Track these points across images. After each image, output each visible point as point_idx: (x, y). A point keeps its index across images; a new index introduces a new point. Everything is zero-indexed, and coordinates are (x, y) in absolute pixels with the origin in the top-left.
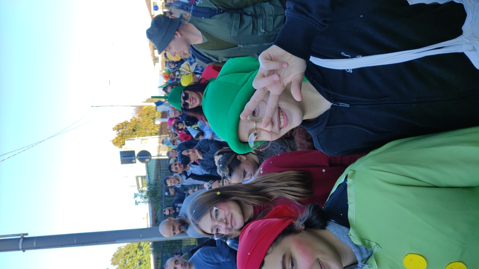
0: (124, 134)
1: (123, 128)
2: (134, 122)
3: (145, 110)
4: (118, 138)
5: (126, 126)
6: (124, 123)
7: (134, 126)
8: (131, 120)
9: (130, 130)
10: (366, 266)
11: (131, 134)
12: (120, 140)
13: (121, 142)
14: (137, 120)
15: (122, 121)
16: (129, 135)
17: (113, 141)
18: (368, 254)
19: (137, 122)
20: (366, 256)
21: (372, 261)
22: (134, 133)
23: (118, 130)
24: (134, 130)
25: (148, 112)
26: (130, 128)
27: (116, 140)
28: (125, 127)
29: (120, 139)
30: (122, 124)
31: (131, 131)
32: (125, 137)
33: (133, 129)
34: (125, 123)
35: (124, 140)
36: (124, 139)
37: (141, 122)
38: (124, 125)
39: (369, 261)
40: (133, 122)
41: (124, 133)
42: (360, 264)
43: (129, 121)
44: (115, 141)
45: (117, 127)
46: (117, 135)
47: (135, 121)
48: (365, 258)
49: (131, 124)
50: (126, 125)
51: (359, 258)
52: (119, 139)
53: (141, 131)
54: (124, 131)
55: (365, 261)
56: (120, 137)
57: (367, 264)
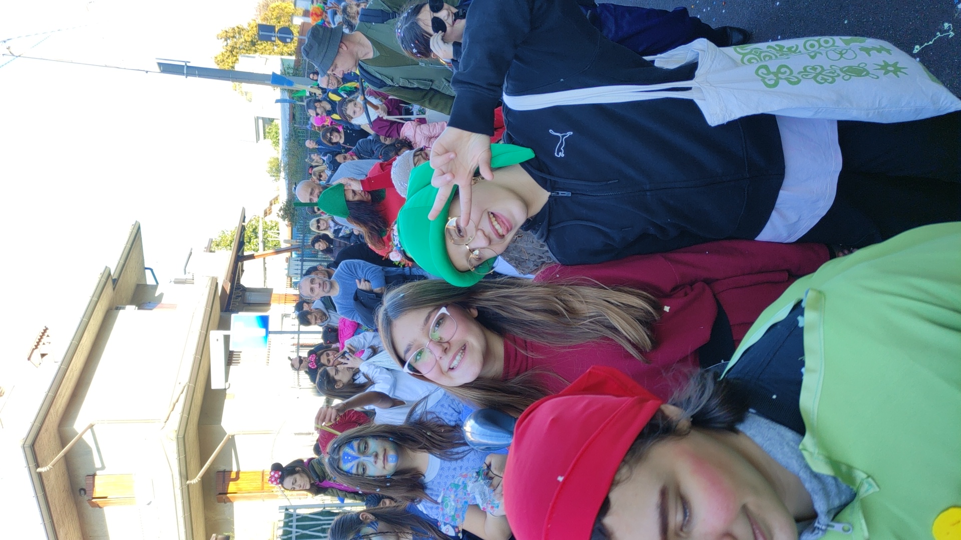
0: (235, 48)
1: (234, 37)
4: (226, 53)
5: (239, 33)
6: (236, 28)
7: (253, 36)
8: (249, 25)
10: (838, 527)
11: (247, 50)
12: (227, 58)
13: (230, 61)
15: (234, 25)
16: (244, 51)
17: (216, 58)
18: (840, 499)
20: (837, 503)
21: (855, 516)
22: (254, 48)
23: (226, 40)
24: (253, 44)
25: (278, 13)
26: (246, 38)
27: (221, 57)
28: (237, 36)
29: (229, 56)
31: (248, 44)
32: (237, 53)
33: (252, 41)
34: (238, 28)
35: (235, 58)
36: (236, 56)
38: (237, 31)
39: (846, 514)
40: (252, 28)
41: (235, 46)
42: (823, 520)
43: (245, 26)
44: (219, 59)
45: (225, 34)
46: (224, 48)
48: (833, 507)
49: (248, 32)
50: (240, 31)
51: (820, 506)
52: (226, 56)
53: (265, 47)
54: (236, 43)
55: (836, 514)
56: (228, 52)
57: (838, 522)
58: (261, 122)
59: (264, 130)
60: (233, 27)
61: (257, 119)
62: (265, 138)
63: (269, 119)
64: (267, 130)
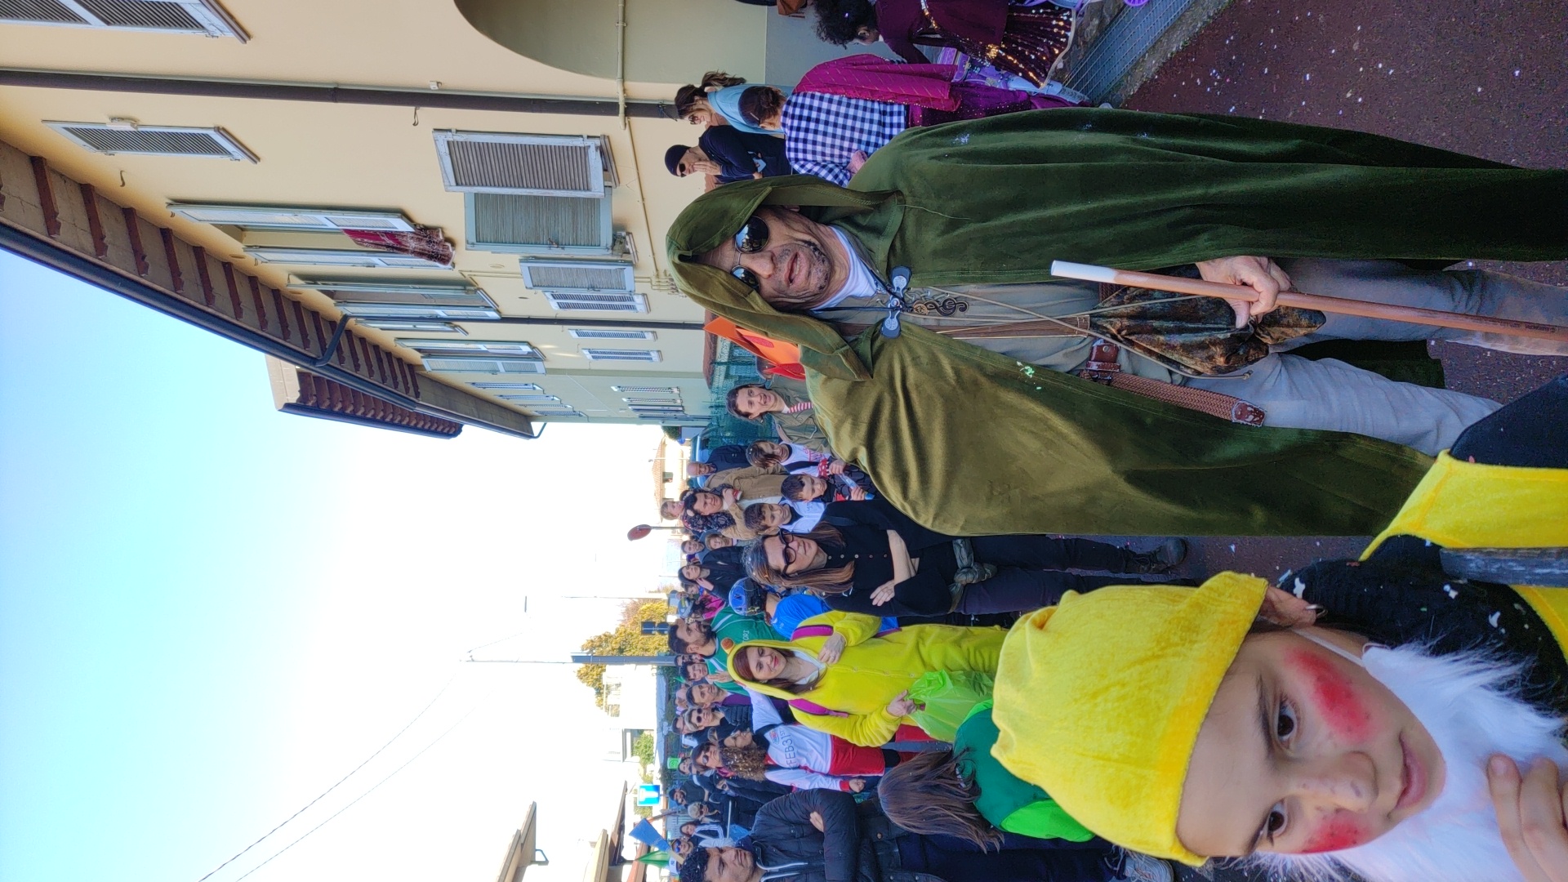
1: (600, 646)
2: (623, 635)
3: (645, 611)
5: (606, 641)
6: (603, 637)
7: (621, 643)
8: (617, 630)
9: (613, 649)
12: (592, 670)
13: (595, 673)
14: (629, 631)
15: (600, 633)
17: (579, 671)
19: (628, 635)
23: (591, 649)
24: (621, 651)
25: (649, 615)
26: (614, 645)
27: (585, 669)
28: (604, 644)
29: (593, 668)
30: (600, 637)
31: (615, 652)
33: (620, 648)
34: (605, 635)
35: (600, 669)
36: (602, 667)
37: (635, 636)
40: (620, 634)
43: (613, 632)
44: (582, 672)
45: (590, 643)
47: (625, 632)
49: (616, 638)
54: (602, 652)
58: (629, 735)
59: (632, 745)
60: (599, 635)
61: (625, 732)
62: (632, 755)
63: (638, 730)
64: (635, 745)
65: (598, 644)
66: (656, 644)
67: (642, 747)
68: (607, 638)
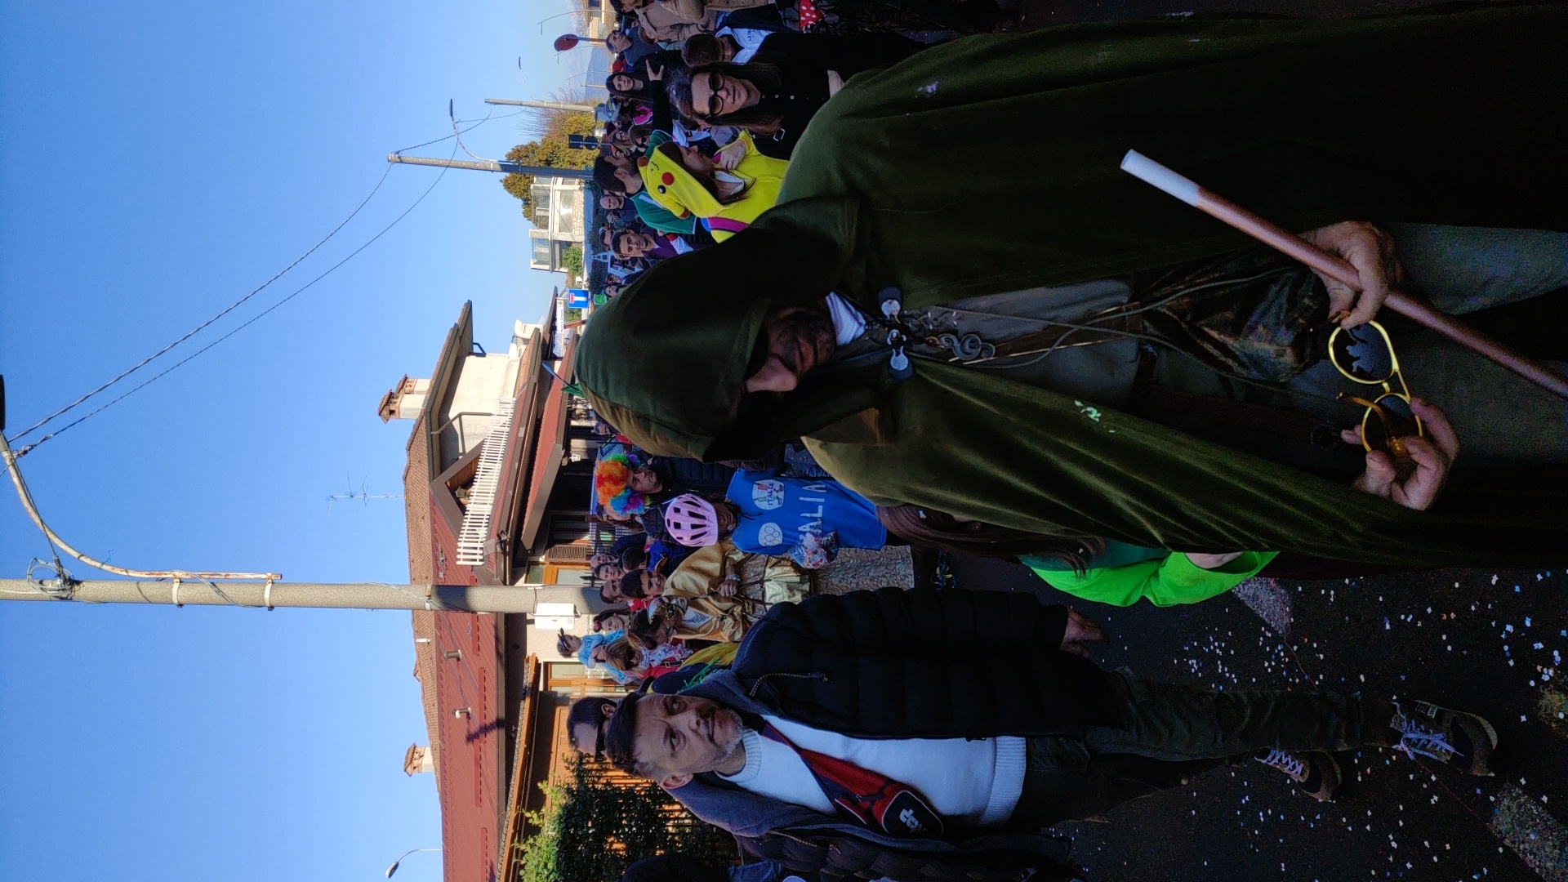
2: (550, 146)
3: (572, 123)
19: (555, 147)
25: (576, 128)
28: (531, 155)
30: (526, 147)
32: (531, 174)
33: (547, 160)
37: (562, 148)
40: (547, 146)
44: (509, 182)
47: (552, 143)
49: (542, 150)
50: (534, 150)
58: (557, 246)
61: (553, 243)
62: (561, 265)
63: (566, 242)
64: (564, 256)
65: (525, 154)
66: (584, 159)
67: (571, 259)
68: (532, 148)
